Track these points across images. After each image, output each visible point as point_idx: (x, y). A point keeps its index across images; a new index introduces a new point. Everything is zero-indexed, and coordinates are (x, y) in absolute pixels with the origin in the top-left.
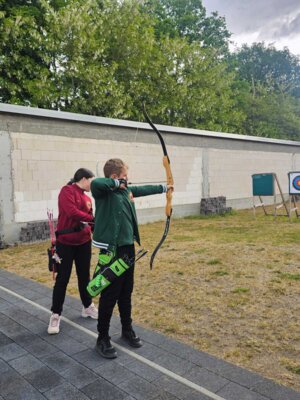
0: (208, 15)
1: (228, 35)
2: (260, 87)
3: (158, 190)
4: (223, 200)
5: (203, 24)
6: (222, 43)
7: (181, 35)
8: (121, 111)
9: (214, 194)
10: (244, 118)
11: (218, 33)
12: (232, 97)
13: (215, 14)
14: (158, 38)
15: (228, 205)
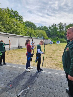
0: (20, 15)
1: (23, 19)
2: (29, 28)
3: (8, 45)
4: (22, 46)
5: (19, 16)
6: (22, 20)
7: (15, 18)
8: (3, 31)
9: (21, 45)
10: (26, 33)
11: (21, 18)
12: (24, 29)
13: (21, 15)
14: (10, 18)
15: (23, 47)
